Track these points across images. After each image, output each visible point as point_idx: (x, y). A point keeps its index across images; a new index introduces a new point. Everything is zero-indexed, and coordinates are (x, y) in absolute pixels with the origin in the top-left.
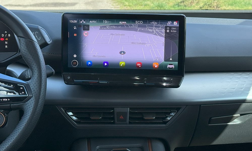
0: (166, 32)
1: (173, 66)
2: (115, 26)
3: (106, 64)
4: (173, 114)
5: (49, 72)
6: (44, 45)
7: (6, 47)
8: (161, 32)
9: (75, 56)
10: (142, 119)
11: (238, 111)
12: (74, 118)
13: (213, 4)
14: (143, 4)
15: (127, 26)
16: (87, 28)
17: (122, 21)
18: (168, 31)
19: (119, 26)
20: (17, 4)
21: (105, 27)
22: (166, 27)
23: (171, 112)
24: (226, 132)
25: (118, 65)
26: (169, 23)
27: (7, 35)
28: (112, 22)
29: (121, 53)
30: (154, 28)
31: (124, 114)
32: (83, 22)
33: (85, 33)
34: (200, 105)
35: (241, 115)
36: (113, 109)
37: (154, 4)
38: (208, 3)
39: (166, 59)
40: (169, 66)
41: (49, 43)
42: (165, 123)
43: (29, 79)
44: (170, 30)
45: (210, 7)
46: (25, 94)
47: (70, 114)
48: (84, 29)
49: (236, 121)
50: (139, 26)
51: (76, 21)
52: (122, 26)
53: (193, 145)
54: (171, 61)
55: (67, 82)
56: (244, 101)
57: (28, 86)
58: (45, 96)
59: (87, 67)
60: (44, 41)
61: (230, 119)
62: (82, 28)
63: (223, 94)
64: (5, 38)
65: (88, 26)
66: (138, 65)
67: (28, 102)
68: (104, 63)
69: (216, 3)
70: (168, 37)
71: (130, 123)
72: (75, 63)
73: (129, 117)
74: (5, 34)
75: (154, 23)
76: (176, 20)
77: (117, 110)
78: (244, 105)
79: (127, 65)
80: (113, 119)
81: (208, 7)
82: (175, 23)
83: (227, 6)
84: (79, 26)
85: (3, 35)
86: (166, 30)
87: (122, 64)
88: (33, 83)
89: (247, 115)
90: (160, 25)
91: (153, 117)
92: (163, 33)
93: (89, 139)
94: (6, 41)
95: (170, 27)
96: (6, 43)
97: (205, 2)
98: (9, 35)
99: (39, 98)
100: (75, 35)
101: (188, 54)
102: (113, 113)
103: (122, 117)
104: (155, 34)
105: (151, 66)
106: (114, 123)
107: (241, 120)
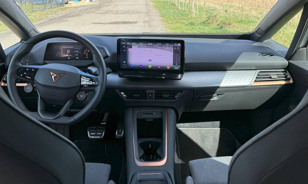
0: (174, 49)
1: (178, 68)
2: (146, 46)
3: (141, 67)
4: (179, 94)
5: (108, 71)
6: (106, 57)
7: (87, 57)
8: (171, 49)
9: (124, 62)
10: (161, 96)
11: (216, 93)
12: (125, 95)
13: (226, 22)
14: (181, 22)
15: (152, 46)
16: (130, 47)
17: (150, 43)
18: (175, 49)
19: (148, 46)
20: (100, 22)
21: (141, 46)
22: (174, 46)
23: (178, 93)
24: (210, 104)
25: (148, 67)
26: (176, 45)
27: (87, 51)
28: (145, 43)
29: (149, 60)
30: (167, 47)
31: (152, 94)
32: (128, 43)
33: (130, 50)
34: (194, 89)
35: (217, 95)
36: (146, 91)
37: (188, 22)
38: (223, 22)
39: (174, 64)
40: (175, 68)
41: (109, 56)
42: (174, 99)
43: (98, 75)
44: (176, 48)
45: (224, 24)
46: (96, 83)
47: (123, 93)
48: (129, 48)
49: (215, 98)
50: (159, 46)
51: (125, 43)
52: (150, 46)
53: (192, 111)
54: (176, 65)
55: (120, 76)
56: (218, 87)
57: (97, 79)
58: (106, 84)
59: (131, 68)
60: (106, 55)
61: (211, 97)
62: (128, 47)
63: (211, 83)
64: (86, 52)
65: (131, 46)
66: (159, 67)
67: (97, 87)
68: (140, 66)
69: (228, 21)
70: (175, 52)
71: (155, 99)
72: (124, 66)
73: (155, 95)
74: (86, 51)
75: (167, 44)
76: (179, 43)
77: (148, 91)
78: (218, 90)
79: (152, 67)
80: (146, 96)
81: (223, 24)
82: (179, 45)
83: (236, 23)
84: (126, 45)
85: (85, 51)
86: (174, 48)
87: (150, 66)
88: (100, 78)
89: (221, 95)
90: (171, 46)
91: (168, 95)
92: (172, 50)
93: (133, 107)
94: (87, 54)
95: (176, 47)
96: (87, 55)
97: (221, 21)
98: (88, 51)
99: (103, 85)
100: (124, 50)
101: (187, 61)
102: (146, 93)
103: (150, 95)
104: (168, 50)
105: (166, 68)
106: (146, 99)
107: (218, 97)
